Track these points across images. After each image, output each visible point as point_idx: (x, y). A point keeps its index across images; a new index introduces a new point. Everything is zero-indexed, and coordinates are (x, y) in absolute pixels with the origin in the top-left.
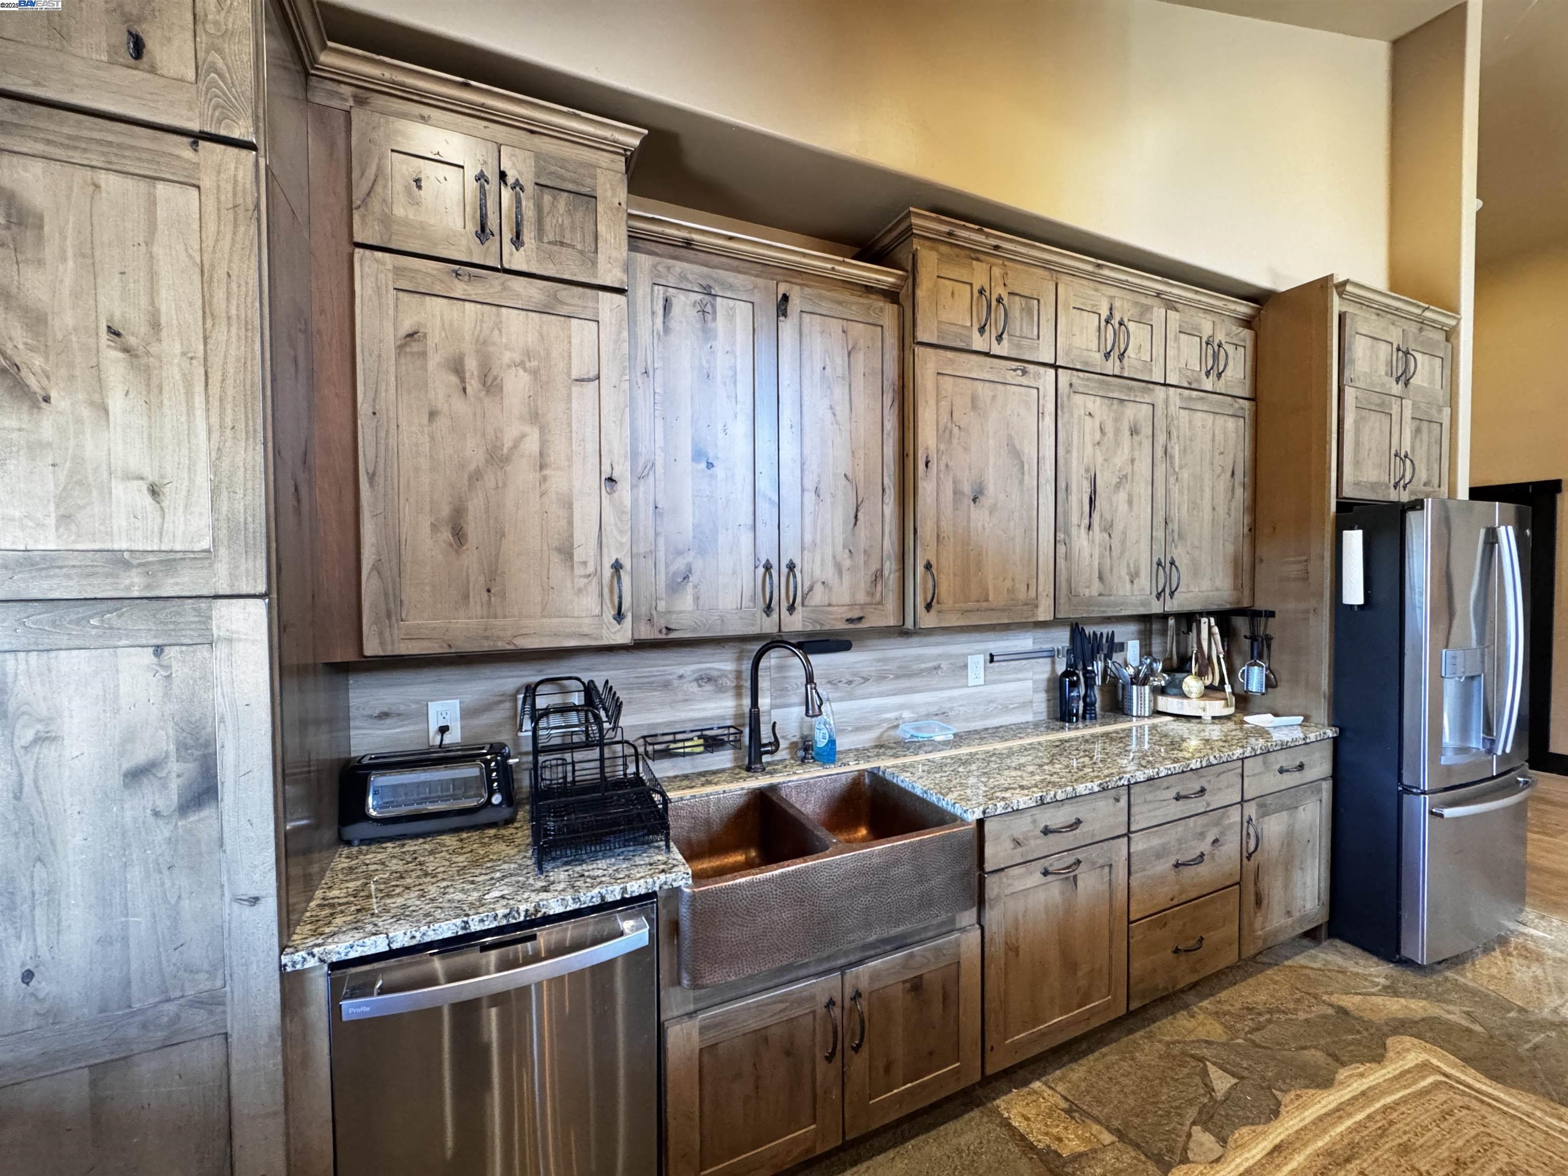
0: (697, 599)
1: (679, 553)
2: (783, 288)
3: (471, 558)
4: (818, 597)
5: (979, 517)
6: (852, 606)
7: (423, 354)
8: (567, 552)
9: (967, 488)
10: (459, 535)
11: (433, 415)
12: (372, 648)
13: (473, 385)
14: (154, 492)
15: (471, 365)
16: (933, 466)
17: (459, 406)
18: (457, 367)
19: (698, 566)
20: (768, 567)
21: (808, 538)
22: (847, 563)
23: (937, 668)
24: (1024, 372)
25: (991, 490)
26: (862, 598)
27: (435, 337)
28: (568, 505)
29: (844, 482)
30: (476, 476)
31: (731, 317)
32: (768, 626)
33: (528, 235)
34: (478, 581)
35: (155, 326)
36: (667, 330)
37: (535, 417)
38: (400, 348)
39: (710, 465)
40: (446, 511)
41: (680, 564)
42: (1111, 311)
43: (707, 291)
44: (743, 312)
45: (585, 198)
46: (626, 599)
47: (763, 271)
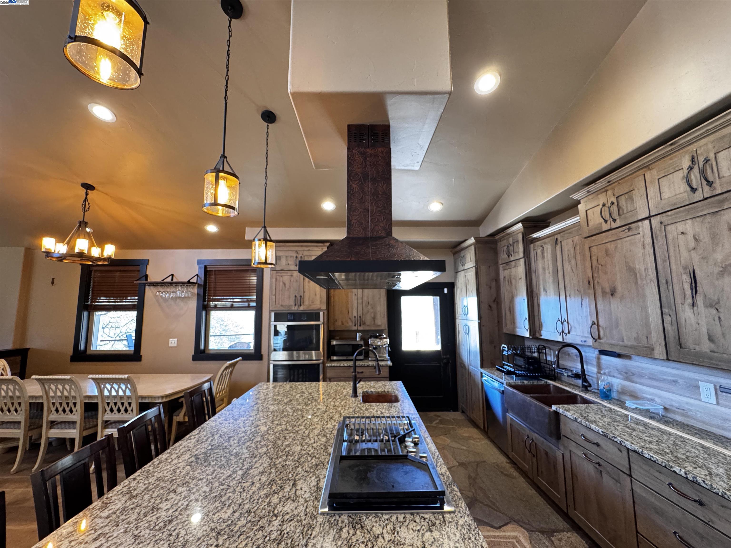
2: (556, 237)
3: (512, 316)
6: (582, 336)
9: (608, 290)
10: (510, 311)
11: (507, 291)
13: (510, 283)
15: (509, 280)
16: (592, 284)
17: (509, 289)
24: (629, 229)
25: (620, 289)
27: (506, 277)
30: (511, 301)
33: (513, 254)
34: (512, 320)
37: (516, 287)
38: (504, 280)
40: (509, 307)
42: (693, 160)
43: (542, 247)
44: (549, 247)
45: (518, 242)
46: (528, 327)
47: (554, 234)
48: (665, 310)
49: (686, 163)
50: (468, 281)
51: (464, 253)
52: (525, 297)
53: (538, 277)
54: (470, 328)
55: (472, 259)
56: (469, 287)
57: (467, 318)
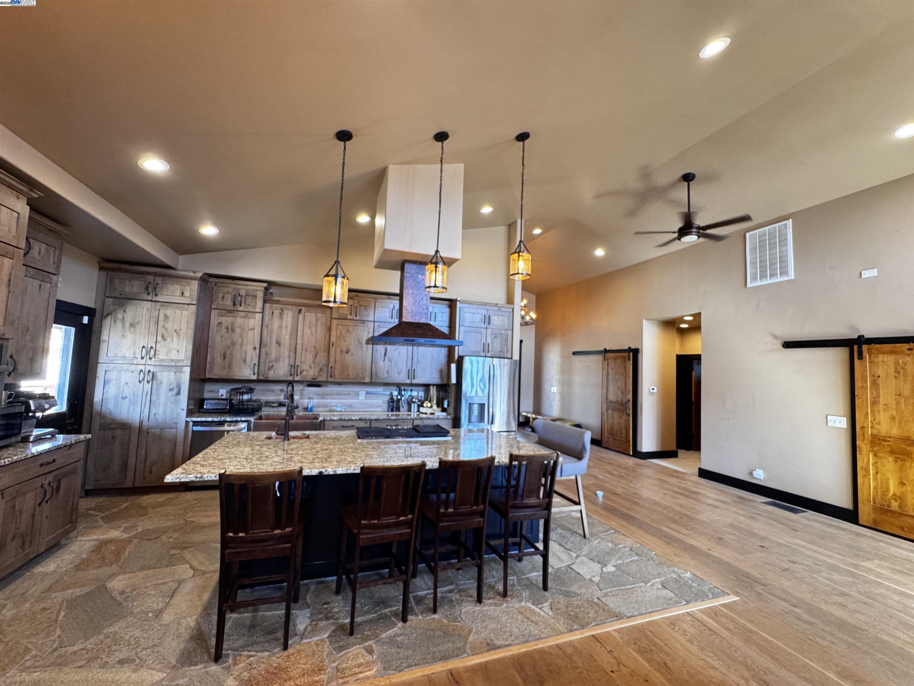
0: (274, 372)
1: (271, 362)
2: (300, 308)
3: (227, 362)
4: (305, 373)
5: (348, 357)
6: (313, 376)
7: (221, 326)
8: (245, 361)
9: (345, 350)
10: (224, 357)
11: (222, 336)
12: (207, 376)
13: (230, 331)
14: (178, 351)
15: (230, 328)
16: (335, 345)
17: (227, 335)
18: (227, 328)
19: (275, 365)
20: (292, 366)
21: (303, 360)
22: (313, 365)
23: (349, 394)
24: (364, 323)
25: (352, 350)
26: (316, 374)
27: (224, 323)
28: (246, 352)
29: (313, 348)
30: (229, 347)
31: (287, 314)
32: (291, 378)
33: (243, 305)
34: (227, 365)
35: (180, 329)
36: (272, 318)
37: (241, 336)
38: (217, 326)
39: (280, 345)
40: (222, 353)
41: (271, 365)
43: (282, 310)
44: (290, 313)
45: (255, 297)
46: (256, 371)
47: (296, 305)
50: (166, 317)
51: (159, 280)
52: (258, 346)
53: (272, 331)
54: (159, 375)
55: (187, 294)
56: (169, 325)
57: (149, 362)
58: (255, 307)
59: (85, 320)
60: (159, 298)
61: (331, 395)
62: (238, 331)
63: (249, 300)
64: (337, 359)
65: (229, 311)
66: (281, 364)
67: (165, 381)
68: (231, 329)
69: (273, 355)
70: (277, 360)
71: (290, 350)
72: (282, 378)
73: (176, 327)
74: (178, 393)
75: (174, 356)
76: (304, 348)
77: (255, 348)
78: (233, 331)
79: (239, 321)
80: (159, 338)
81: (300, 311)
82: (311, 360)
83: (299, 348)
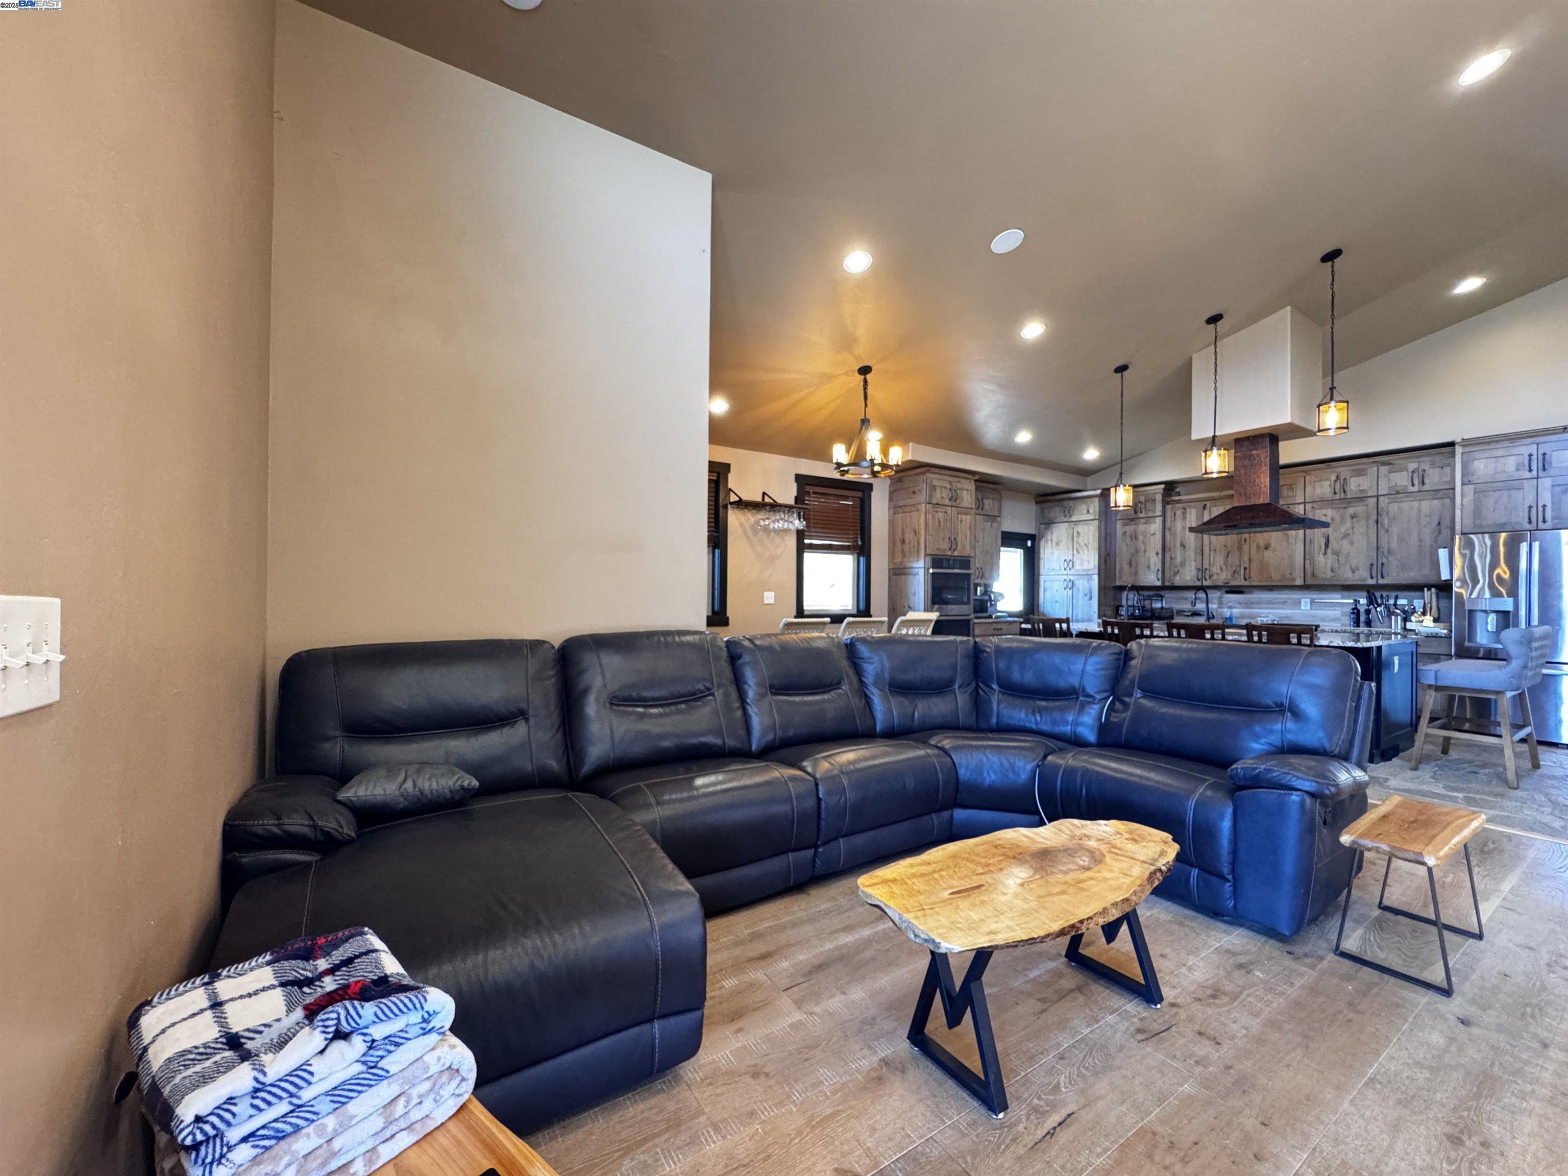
0: (1181, 577)
1: (1176, 567)
2: (1205, 503)
3: (1133, 569)
4: (1215, 577)
5: (1268, 554)
6: (1225, 579)
7: (1126, 535)
8: (1149, 567)
9: (1262, 545)
10: (1131, 565)
11: (1127, 545)
12: (1116, 585)
13: (1133, 539)
14: (1088, 562)
17: (1132, 543)
18: (1131, 537)
19: (1181, 570)
20: (1199, 570)
21: (1212, 562)
22: (1224, 567)
23: (1286, 602)
25: (1273, 545)
26: (1229, 577)
27: (1128, 532)
28: (1149, 559)
29: (1224, 547)
30: (1134, 555)
31: (1191, 513)
32: (1199, 584)
33: (1143, 511)
34: (1134, 573)
35: (1089, 543)
36: (1174, 519)
37: (1144, 543)
38: (1123, 535)
39: (1185, 547)
40: (1129, 561)
41: (1176, 570)
42: (1338, 477)
43: (1184, 509)
44: (1194, 511)
45: (1154, 501)
46: (1160, 576)
47: (1202, 500)
48: (1307, 557)
49: (1333, 478)
50: (1078, 533)
51: (1071, 503)
52: (1160, 551)
53: (1175, 534)
54: (1077, 583)
55: (1091, 511)
56: (1080, 540)
57: (1070, 572)
58: (1154, 511)
59: (1029, 543)
60: (1074, 519)
61: (1259, 603)
62: (1141, 538)
63: (1149, 505)
64: (1253, 557)
65: (1132, 520)
66: (1187, 569)
67: (1081, 587)
68: (1134, 537)
69: (1179, 559)
70: (1183, 564)
71: (1196, 553)
72: (1190, 584)
73: (1086, 542)
74: (1091, 598)
75: (1086, 566)
76: (1212, 548)
77: (1157, 554)
78: (1136, 538)
79: (1141, 528)
80: (1075, 552)
81: (1205, 507)
82: (1222, 562)
83: (1206, 550)
